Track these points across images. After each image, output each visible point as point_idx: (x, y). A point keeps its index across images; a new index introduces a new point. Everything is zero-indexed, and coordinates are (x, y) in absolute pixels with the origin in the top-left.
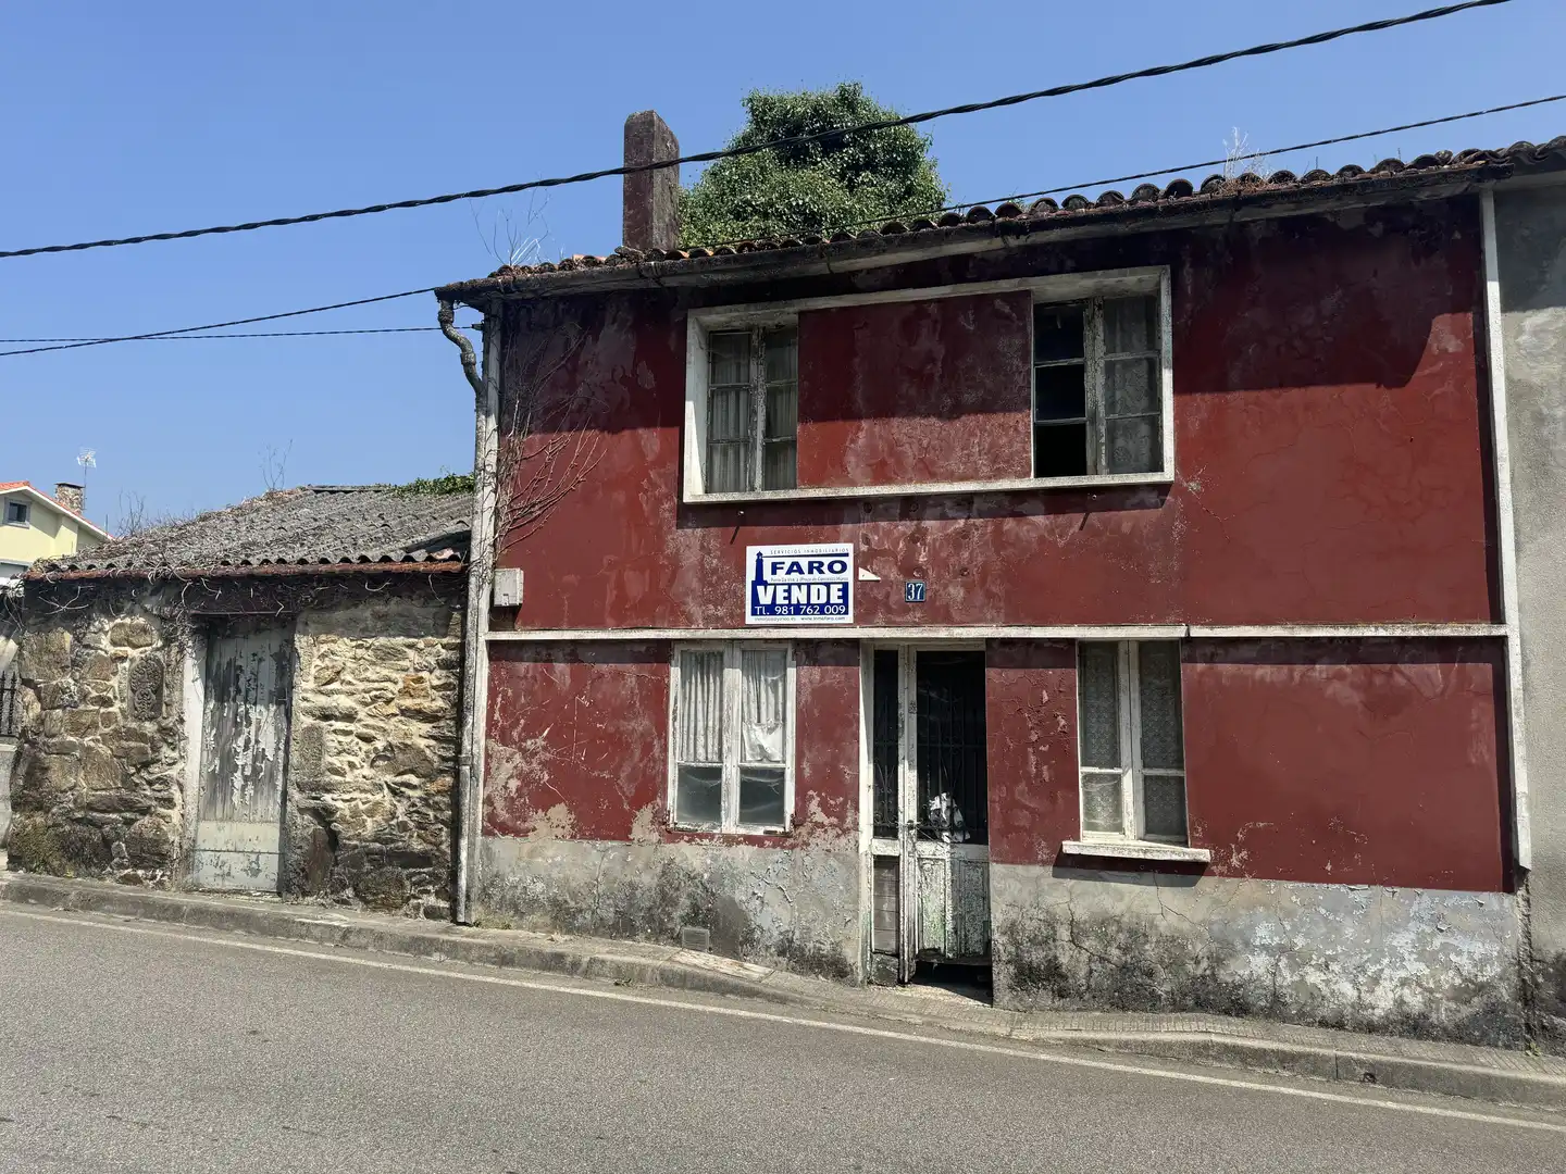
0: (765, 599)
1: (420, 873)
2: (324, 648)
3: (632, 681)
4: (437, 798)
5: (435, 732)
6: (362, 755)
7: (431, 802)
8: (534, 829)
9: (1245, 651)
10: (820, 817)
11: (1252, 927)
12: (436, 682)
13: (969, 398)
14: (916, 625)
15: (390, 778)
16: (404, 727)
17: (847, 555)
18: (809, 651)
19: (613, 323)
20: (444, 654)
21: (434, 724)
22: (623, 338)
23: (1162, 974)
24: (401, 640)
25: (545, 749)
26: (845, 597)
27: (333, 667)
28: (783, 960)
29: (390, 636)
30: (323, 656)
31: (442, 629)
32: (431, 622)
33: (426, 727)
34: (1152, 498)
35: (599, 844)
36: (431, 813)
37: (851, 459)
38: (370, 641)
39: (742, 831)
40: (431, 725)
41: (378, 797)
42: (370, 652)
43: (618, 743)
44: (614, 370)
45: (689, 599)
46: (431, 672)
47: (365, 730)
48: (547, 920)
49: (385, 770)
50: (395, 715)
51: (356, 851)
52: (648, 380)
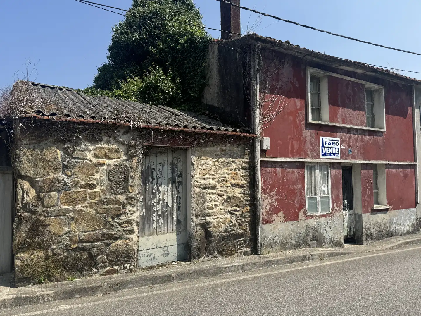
0: (324, 152)
1: (240, 241)
2: (203, 162)
3: (296, 174)
4: (245, 214)
5: (243, 191)
6: (219, 201)
7: (243, 215)
8: (275, 220)
9: (392, 166)
10: (336, 208)
11: (393, 219)
12: (242, 174)
13: (357, 106)
14: (350, 159)
15: (229, 209)
16: (233, 190)
17: (338, 141)
18: (333, 165)
19: (287, 64)
20: (244, 165)
21: (243, 189)
22: (290, 69)
23: (384, 231)
24: (230, 159)
25: (276, 195)
26: (338, 152)
27: (207, 169)
28: (330, 245)
29: (227, 158)
30: (203, 165)
31: (242, 156)
32: (239, 153)
33: (240, 190)
34: (381, 134)
35: (291, 222)
36: (243, 219)
37: (338, 116)
38: (220, 159)
39: (322, 214)
40: (242, 189)
41: (226, 216)
42: (220, 163)
43: (293, 192)
44: (288, 78)
45: (308, 150)
46: (239, 171)
47: (220, 192)
48: (279, 247)
49: (227, 206)
50: (229, 186)
51: (218, 237)
52: (297, 84)
